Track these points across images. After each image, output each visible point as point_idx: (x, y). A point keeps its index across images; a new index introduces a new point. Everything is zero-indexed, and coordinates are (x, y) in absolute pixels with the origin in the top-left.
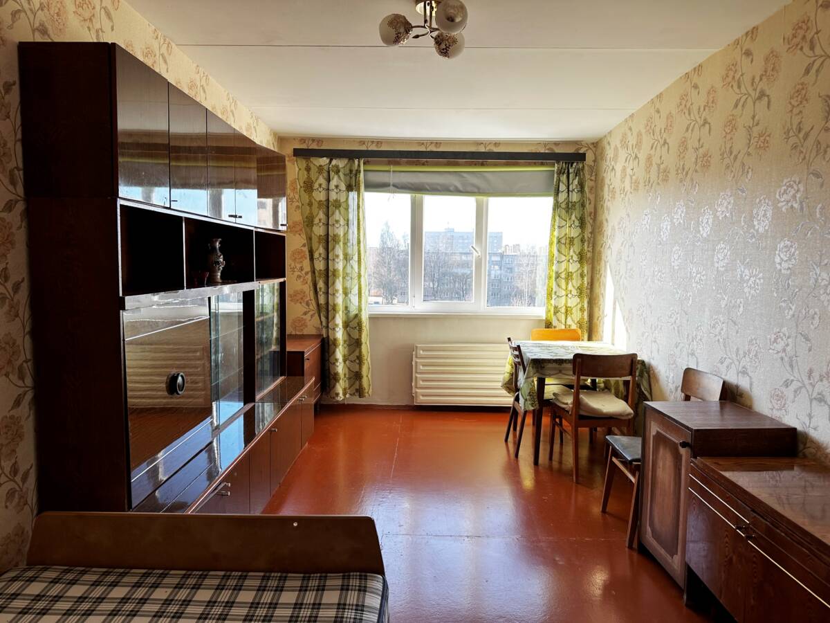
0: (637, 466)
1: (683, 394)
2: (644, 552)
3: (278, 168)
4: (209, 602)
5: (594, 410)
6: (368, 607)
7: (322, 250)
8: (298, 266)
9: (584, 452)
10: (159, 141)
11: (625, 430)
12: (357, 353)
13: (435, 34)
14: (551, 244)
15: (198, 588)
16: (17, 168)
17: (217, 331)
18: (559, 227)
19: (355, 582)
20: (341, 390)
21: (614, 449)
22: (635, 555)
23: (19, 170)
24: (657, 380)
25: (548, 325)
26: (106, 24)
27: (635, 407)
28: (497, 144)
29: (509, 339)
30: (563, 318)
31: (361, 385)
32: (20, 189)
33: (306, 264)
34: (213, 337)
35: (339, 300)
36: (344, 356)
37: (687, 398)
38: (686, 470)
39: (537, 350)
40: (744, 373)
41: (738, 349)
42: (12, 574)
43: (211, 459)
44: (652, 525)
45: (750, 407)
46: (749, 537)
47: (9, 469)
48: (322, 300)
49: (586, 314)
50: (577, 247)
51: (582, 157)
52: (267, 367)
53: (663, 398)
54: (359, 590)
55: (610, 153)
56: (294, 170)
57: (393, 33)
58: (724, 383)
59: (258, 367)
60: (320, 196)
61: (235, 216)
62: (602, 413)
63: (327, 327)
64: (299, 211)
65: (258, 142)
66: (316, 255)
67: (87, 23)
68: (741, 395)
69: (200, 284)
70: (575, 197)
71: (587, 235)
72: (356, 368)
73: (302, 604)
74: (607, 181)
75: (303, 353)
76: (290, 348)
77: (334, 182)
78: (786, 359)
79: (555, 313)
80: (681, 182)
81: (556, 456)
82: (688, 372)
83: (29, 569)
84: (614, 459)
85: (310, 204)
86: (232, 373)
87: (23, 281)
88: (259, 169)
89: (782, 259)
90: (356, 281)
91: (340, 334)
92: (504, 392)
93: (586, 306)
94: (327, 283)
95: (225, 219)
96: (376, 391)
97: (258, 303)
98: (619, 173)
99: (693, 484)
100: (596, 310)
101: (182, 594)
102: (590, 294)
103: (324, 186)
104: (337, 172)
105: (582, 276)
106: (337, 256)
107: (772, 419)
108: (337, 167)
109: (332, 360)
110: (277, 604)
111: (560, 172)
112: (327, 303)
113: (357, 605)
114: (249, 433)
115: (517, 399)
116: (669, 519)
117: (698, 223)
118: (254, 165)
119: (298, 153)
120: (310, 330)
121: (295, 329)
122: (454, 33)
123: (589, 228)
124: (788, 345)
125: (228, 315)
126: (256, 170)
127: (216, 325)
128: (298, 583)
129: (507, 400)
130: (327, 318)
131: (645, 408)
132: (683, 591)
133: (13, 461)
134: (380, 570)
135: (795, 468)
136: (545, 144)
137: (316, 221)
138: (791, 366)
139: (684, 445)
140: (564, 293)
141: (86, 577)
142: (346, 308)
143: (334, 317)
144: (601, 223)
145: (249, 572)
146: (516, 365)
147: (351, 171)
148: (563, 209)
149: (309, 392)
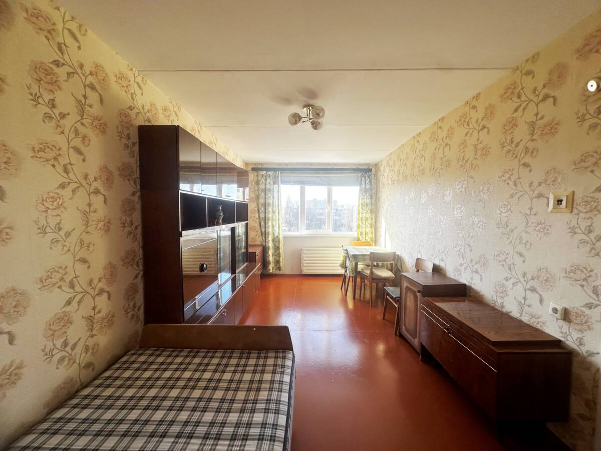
0: (398, 300)
1: (416, 269)
2: (401, 336)
3: (245, 176)
4: (218, 364)
5: (379, 276)
6: (287, 366)
7: (263, 209)
8: (253, 216)
9: (374, 293)
10: (197, 165)
11: (391, 284)
12: (278, 252)
13: (311, 121)
14: (359, 206)
15: (213, 358)
16: (137, 178)
17: (220, 244)
18: (362, 199)
19: (280, 355)
20: (271, 268)
21: (387, 292)
22: (398, 338)
23: (138, 178)
24: (404, 263)
25: (358, 240)
26: (175, 119)
27: (395, 274)
28: (335, 165)
29: (342, 246)
30: (364, 236)
31: (279, 266)
32: (138, 187)
33: (257, 214)
34: (219, 247)
35: (270, 230)
36: (272, 253)
37: (418, 271)
38: (420, 302)
39: (354, 250)
40: (442, 260)
41: (439, 250)
42: (132, 352)
43: (218, 299)
44: (405, 326)
45: (445, 275)
46: (449, 333)
47: (132, 305)
48: (263, 230)
49: (374, 235)
50: (369, 207)
51: (370, 170)
52: (241, 258)
53: (408, 271)
54: (283, 358)
55: (382, 168)
56: (252, 176)
57: (294, 120)
58: (434, 264)
59: (237, 259)
60: (262, 187)
61: (228, 196)
62: (381, 277)
63: (265, 241)
64: (254, 193)
65: (237, 166)
66: (261, 211)
67: (167, 118)
68: (441, 270)
69: (213, 225)
70: (368, 186)
71: (373, 202)
72: (278, 259)
73: (258, 365)
74: (381, 180)
75: (255, 253)
76: (250, 250)
77: (268, 181)
78: (460, 254)
79: (361, 235)
80: (413, 180)
81: (362, 295)
82: (418, 259)
83: (140, 350)
84: (388, 297)
85: (258, 190)
86: (226, 261)
87: (139, 225)
88: (237, 176)
89: (457, 213)
90: (277, 222)
91: (271, 244)
92: (340, 268)
93: (373, 231)
94: (265, 223)
95: (224, 197)
96: (287, 268)
97: (237, 231)
98: (386, 177)
99: (423, 309)
100: (378, 233)
101: (206, 361)
102: (375, 227)
103: (264, 183)
104: (269, 177)
105: (372, 219)
106: (269, 212)
107: (455, 280)
108: (269, 175)
109: (267, 255)
110: (247, 365)
111: (362, 177)
112: (265, 231)
113: (282, 365)
114: (234, 287)
115: (346, 271)
116: (412, 323)
117: (420, 197)
118: (236, 174)
119: (253, 169)
120: (258, 243)
121: (252, 242)
122: (319, 120)
123: (374, 199)
124: (461, 249)
125: (225, 237)
126: (236, 177)
127: (220, 242)
128: (256, 355)
129: (342, 271)
130: (265, 237)
131: (401, 276)
132: (419, 354)
133: (134, 302)
134: (292, 349)
135: (466, 301)
136: (356, 165)
137: (261, 197)
138: (463, 258)
139: (419, 292)
140: (364, 226)
141: (164, 353)
142: (273, 233)
143: (268, 237)
144: (379, 198)
145: (235, 350)
146: (345, 257)
147: (275, 176)
148: (364, 191)
149: (258, 269)
